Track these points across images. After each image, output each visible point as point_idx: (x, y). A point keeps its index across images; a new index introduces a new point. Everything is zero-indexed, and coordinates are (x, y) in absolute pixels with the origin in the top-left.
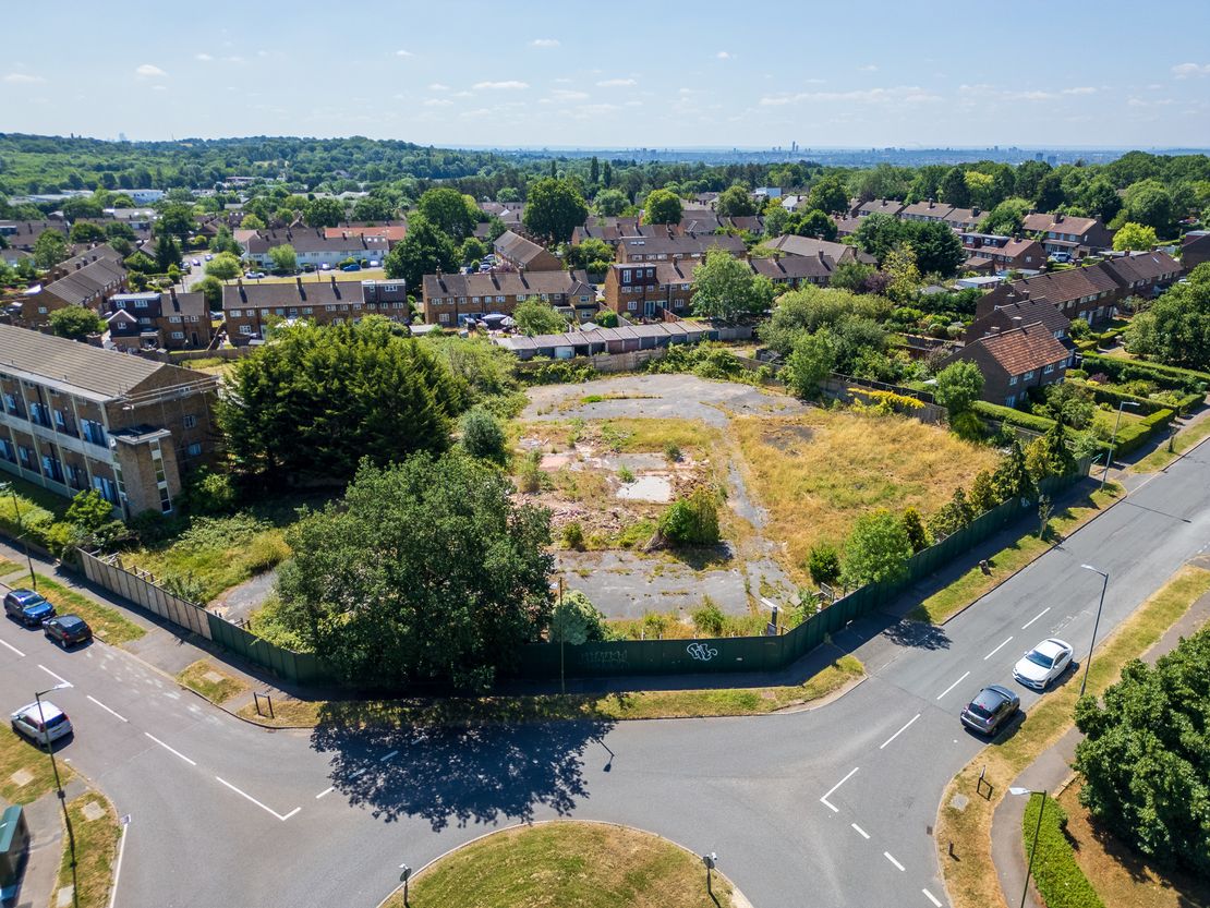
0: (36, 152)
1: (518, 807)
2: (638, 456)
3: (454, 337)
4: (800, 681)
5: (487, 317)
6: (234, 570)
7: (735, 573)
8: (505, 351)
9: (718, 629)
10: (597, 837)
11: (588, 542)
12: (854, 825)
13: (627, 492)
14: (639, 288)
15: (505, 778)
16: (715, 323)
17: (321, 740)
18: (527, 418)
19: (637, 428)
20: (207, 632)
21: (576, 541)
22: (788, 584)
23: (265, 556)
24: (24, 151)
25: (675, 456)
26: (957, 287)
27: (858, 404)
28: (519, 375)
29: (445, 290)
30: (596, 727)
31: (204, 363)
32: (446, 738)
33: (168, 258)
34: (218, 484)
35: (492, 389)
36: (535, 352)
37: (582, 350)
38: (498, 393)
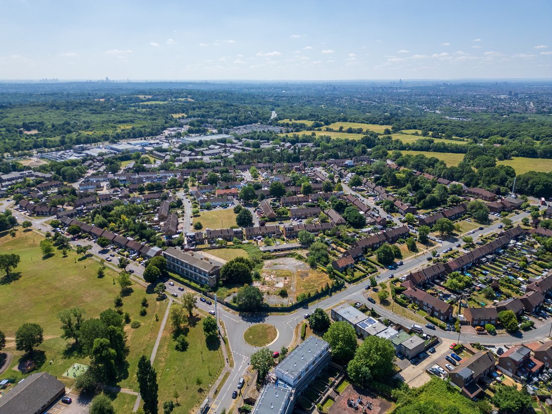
0: (96, 114)
1: (259, 322)
3: (251, 244)
4: (289, 312)
5: (258, 237)
6: (225, 295)
7: (288, 299)
8: (261, 251)
9: (283, 306)
10: (266, 325)
13: (277, 285)
14: (290, 231)
15: (258, 320)
16: (302, 244)
17: (240, 316)
18: (264, 268)
20: (225, 303)
22: (293, 300)
23: (229, 294)
24: (92, 114)
25: (286, 279)
26: (360, 232)
27: (318, 270)
28: (263, 258)
30: (267, 316)
31: (205, 250)
32: (252, 316)
33: (179, 204)
34: (221, 282)
35: (258, 262)
36: (267, 251)
37: (275, 250)
38: (259, 263)
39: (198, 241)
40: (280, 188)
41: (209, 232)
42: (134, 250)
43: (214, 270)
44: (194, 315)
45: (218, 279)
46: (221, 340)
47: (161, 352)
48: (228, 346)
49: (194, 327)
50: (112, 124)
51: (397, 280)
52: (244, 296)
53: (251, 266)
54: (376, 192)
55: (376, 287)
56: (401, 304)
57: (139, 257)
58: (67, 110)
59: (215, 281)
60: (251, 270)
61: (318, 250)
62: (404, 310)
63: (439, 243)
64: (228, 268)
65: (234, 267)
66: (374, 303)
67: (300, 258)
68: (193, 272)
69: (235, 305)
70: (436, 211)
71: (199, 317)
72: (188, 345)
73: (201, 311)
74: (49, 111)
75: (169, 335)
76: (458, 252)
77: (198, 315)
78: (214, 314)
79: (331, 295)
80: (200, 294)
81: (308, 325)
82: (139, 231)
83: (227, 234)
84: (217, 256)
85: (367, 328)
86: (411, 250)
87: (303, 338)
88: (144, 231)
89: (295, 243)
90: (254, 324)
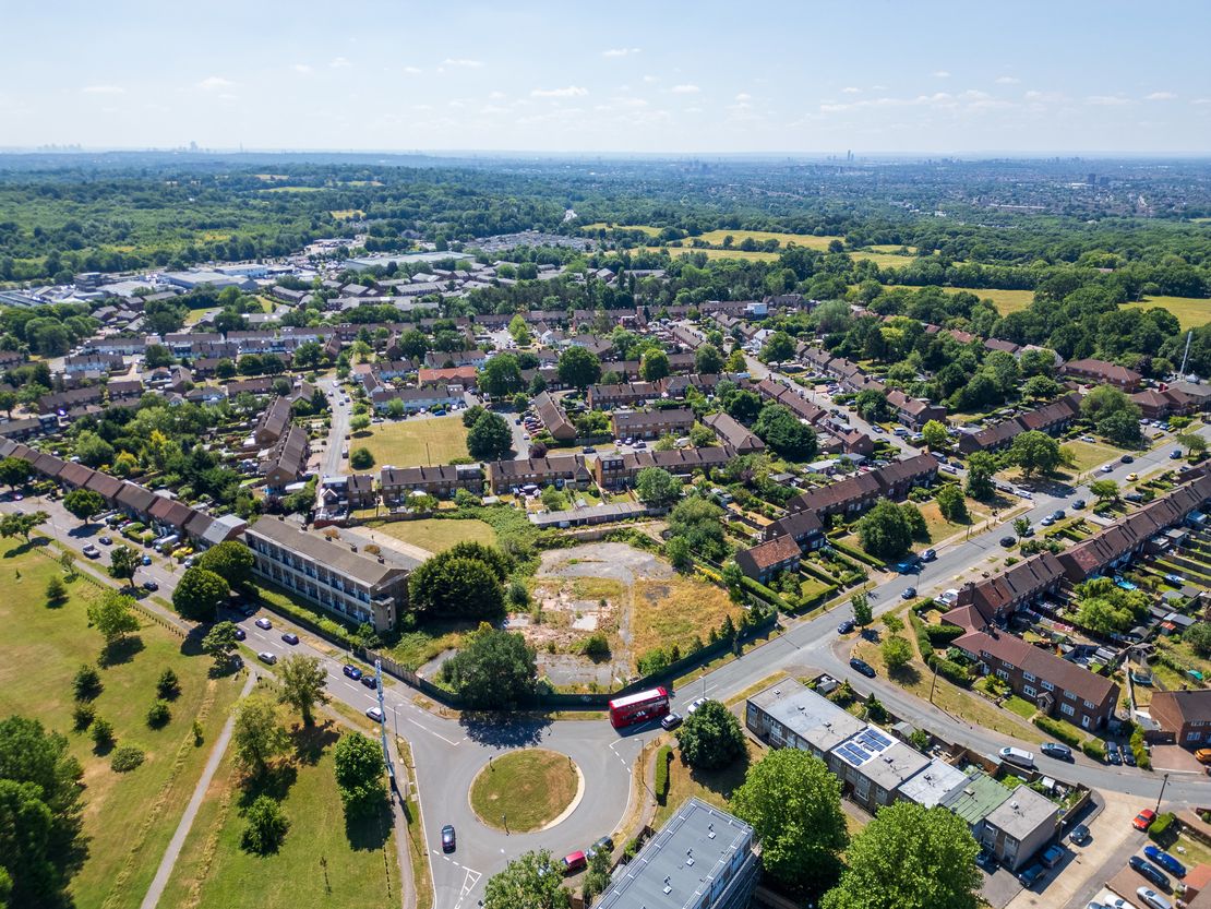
0: (147, 207)
1: (521, 744)
2: (587, 602)
3: (506, 506)
5: (526, 487)
6: (422, 658)
7: (610, 666)
8: (534, 526)
9: (595, 690)
10: (543, 753)
11: (557, 650)
12: (616, 752)
13: (578, 625)
14: (613, 472)
15: (518, 736)
16: (649, 503)
17: (462, 723)
18: (540, 575)
19: (591, 583)
20: (418, 683)
21: (552, 650)
22: (628, 672)
23: (432, 654)
24: (137, 208)
25: (603, 604)
26: (805, 471)
28: (538, 545)
30: (548, 722)
31: (375, 523)
32: (501, 723)
33: (319, 404)
34: (410, 618)
35: (524, 557)
36: (549, 525)
37: (574, 523)
38: (526, 559)
39: (357, 500)
40: (586, 362)
41: (390, 475)
42: (167, 526)
43: (388, 583)
44: (318, 723)
45: (400, 609)
46: (397, 810)
47: (193, 857)
48: (419, 833)
49: (314, 763)
50: (185, 231)
51: (930, 605)
52: (474, 661)
53: (502, 568)
54: (832, 372)
55: (870, 627)
56: (952, 678)
57: (182, 545)
58: (79, 198)
59: (393, 613)
60: (502, 579)
61: (695, 520)
62: (963, 697)
63: (1024, 500)
64: (433, 575)
65: (450, 572)
66: (872, 675)
67: (644, 543)
68: (328, 587)
69: (448, 688)
70: (997, 416)
71: (333, 729)
72: (284, 832)
73: (342, 709)
74: (35, 201)
75: (229, 795)
76: (1082, 522)
77: (332, 722)
78: (379, 720)
79: (739, 653)
80: (344, 653)
81: (677, 754)
82: (192, 473)
83: (438, 480)
84: (408, 541)
85: (865, 762)
86: (953, 519)
87: (661, 800)
88: (206, 474)
89: (630, 503)
90: (505, 752)
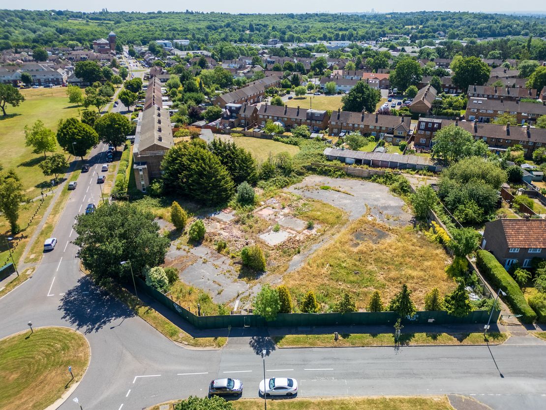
1: (81, 324)
2: (298, 221)
4: (195, 336)
8: (322, 155)
11: (224, 250)
12: (130, 390)
13: (266, 236)
14: (428, 133)
16: (440, 162)
17: (82, 279)
18: (288, 189)
19: (318, 207)
21: (221, 249)
25: (309, 226)
27: (427, 234)
28: (310, 169)
29: (338, 119)
31: (236, 135)
32: (101, 295)
35: (287, 173)
37: (357, 161)
39: (243, 121)
41: (265, 108)
43: (148, 154)
45: (154, 178)
59: (145, 178)
67: (403, 190)
71: (17, 242)
73: (46, 232)
79: (402, 341)
83: (294, 117)
